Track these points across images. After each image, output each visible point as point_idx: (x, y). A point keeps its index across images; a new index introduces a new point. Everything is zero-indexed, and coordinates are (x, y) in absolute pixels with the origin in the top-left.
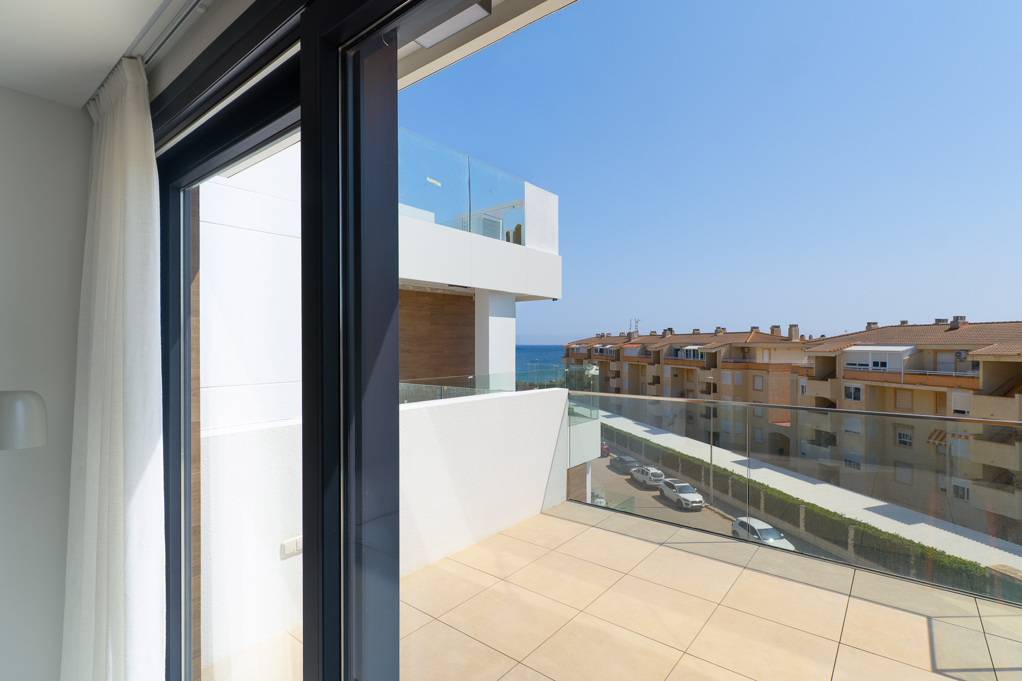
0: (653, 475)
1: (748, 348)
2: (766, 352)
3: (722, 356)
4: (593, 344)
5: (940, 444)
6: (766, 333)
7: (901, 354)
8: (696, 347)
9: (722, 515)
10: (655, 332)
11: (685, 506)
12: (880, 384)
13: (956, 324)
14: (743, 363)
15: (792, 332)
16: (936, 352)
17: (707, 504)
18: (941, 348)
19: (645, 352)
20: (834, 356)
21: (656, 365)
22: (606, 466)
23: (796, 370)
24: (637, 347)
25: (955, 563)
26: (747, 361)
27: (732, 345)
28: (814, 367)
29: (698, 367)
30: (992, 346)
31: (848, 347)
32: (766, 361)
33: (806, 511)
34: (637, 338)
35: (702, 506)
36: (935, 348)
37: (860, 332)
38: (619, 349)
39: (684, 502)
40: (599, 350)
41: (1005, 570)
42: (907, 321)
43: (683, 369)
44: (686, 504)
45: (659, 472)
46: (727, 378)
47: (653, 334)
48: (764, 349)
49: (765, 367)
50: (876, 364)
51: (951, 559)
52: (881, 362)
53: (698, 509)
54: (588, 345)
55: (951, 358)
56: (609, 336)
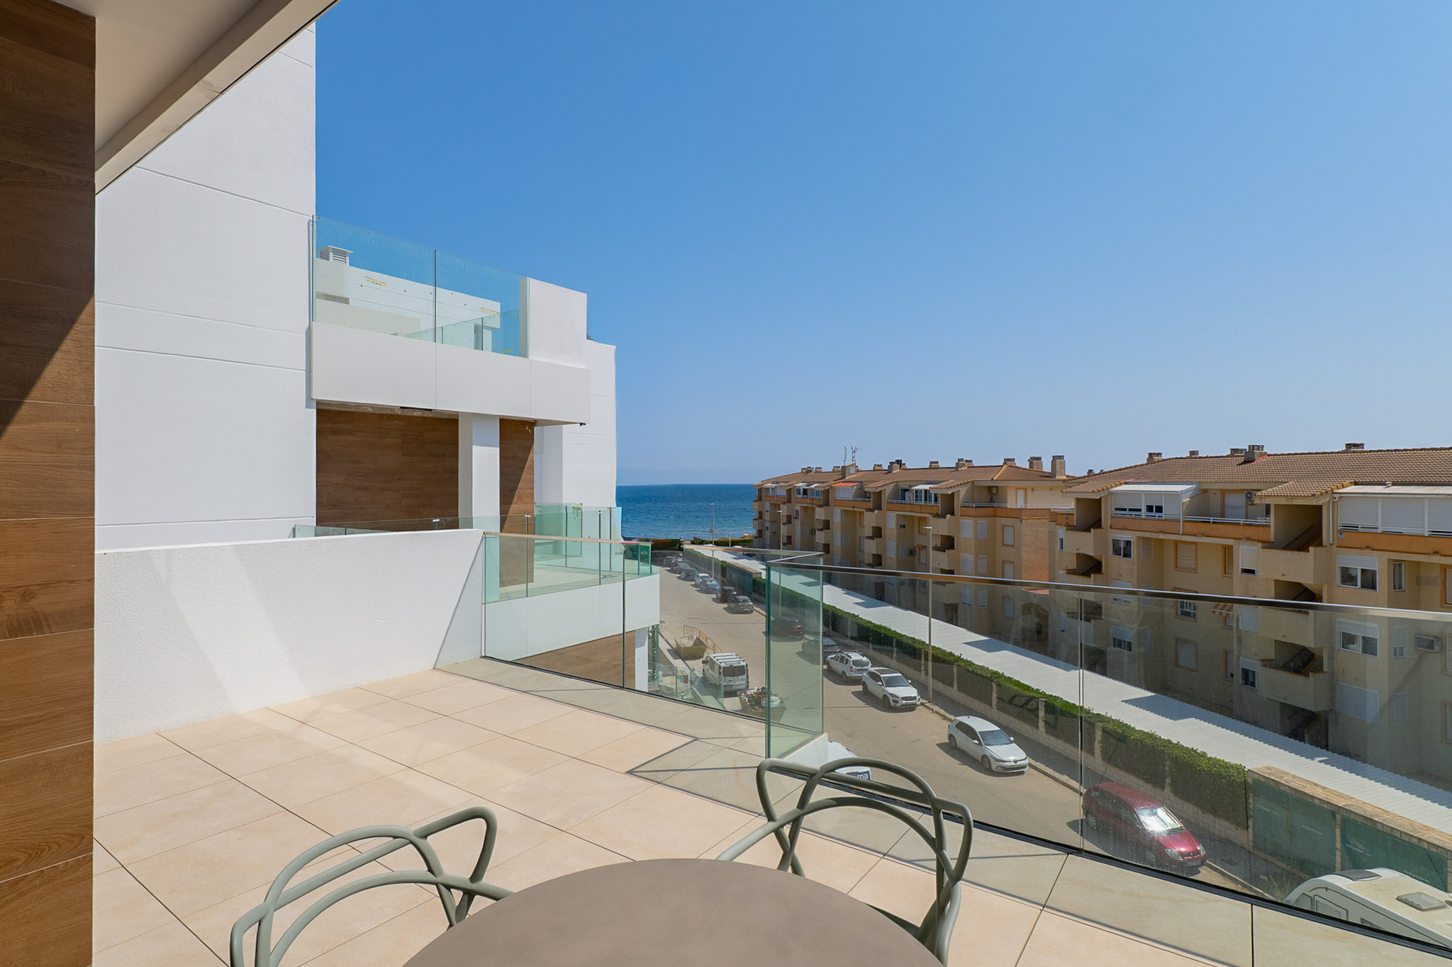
0: (855, 663)
1: (997, 487)
2: (1021, 493)
3: (961, 499)
4: (794, 482)
5: (1228, 615)
6: (1023, 467)
7: (1179, 495)
8: (927, 487)
9: (942, 715)
10: (881, 465)
11: (892, 704)
12: (1154, 536)
13: (1249, 456)
14: (989, 509)
15: (1055, 465)
16: (1224, 492)
17: (924, 701)
18: (1229, 487)
19: (863, 494)
20: (1098, 498)
21: (876, 512)
22: (797, 653)
23: (1054, 517)
24: (853, 486)
25: (1215, 767)
26: (995, 505)
27: (976, 484)
28: (1075, 514)
29: (930, 514)
30: (1287, 484)
31: (1116, 486)
32: (1020, 504)
33: (1046, 706)
34: (853, 474)
35: (916, 704)
36: (1222, 486)
37: (1135, 466)
38: (828, 490)
39: (891, 699)
40: (802, 490)
41: (1270, 774)
42: (1198, 452)
43: (913, 517)
44: (895, 701)
45: (865, 659)
46: (968, 529)
47: (877, 468)
48: (1017, 489)
49: (1017, 514)
50: (1150, 508)
51: (1211, 762)
52: (1156, 506)
53: (911, 708)
54: (788, 484)
55: (1239, 500)
56: (818, 471)
